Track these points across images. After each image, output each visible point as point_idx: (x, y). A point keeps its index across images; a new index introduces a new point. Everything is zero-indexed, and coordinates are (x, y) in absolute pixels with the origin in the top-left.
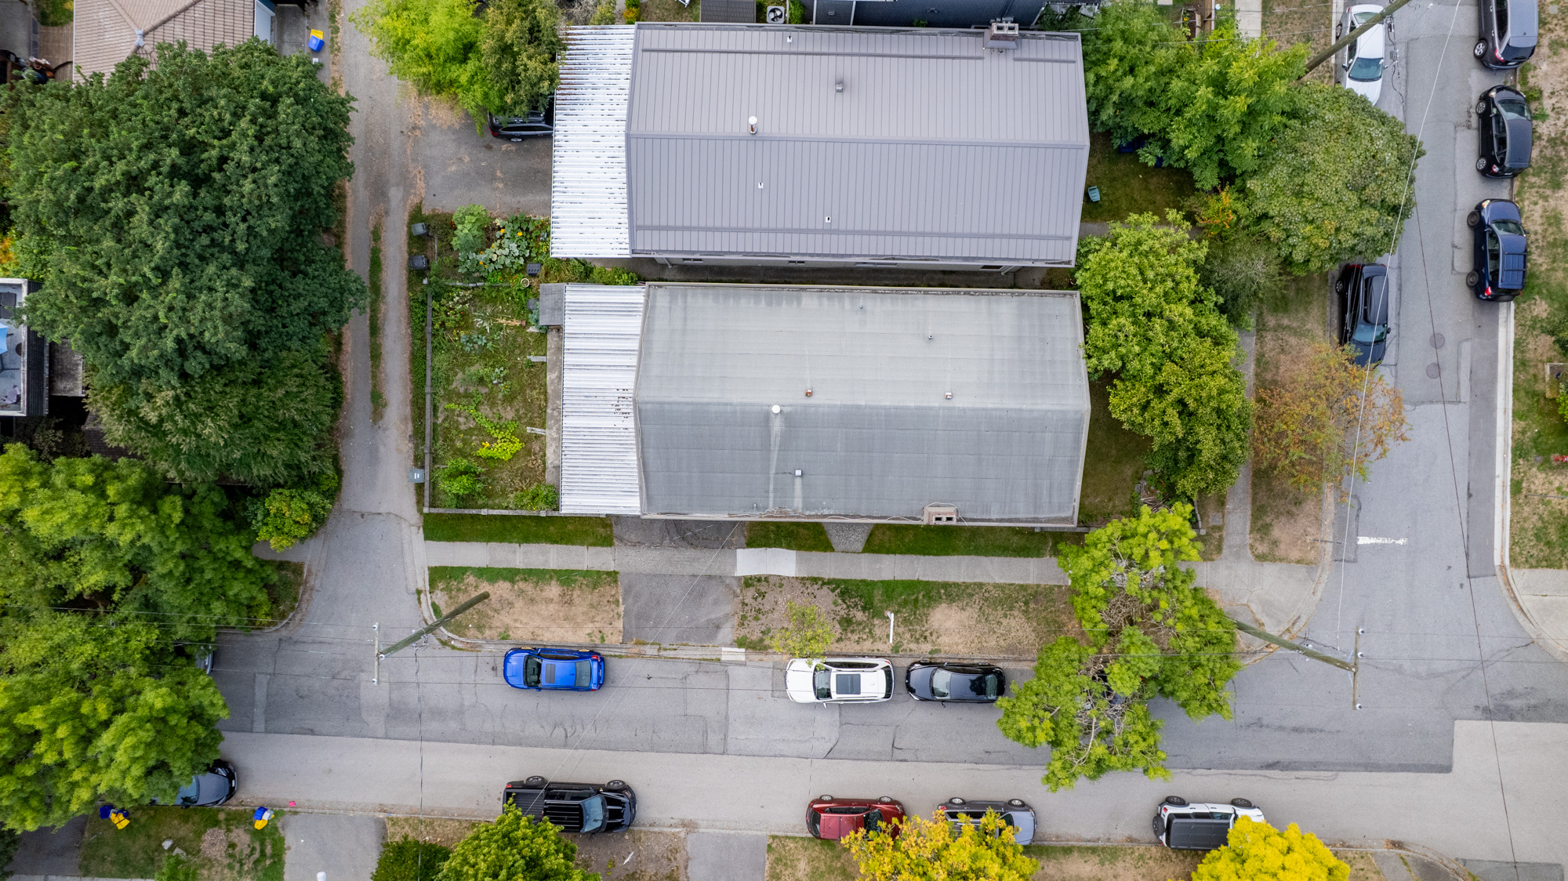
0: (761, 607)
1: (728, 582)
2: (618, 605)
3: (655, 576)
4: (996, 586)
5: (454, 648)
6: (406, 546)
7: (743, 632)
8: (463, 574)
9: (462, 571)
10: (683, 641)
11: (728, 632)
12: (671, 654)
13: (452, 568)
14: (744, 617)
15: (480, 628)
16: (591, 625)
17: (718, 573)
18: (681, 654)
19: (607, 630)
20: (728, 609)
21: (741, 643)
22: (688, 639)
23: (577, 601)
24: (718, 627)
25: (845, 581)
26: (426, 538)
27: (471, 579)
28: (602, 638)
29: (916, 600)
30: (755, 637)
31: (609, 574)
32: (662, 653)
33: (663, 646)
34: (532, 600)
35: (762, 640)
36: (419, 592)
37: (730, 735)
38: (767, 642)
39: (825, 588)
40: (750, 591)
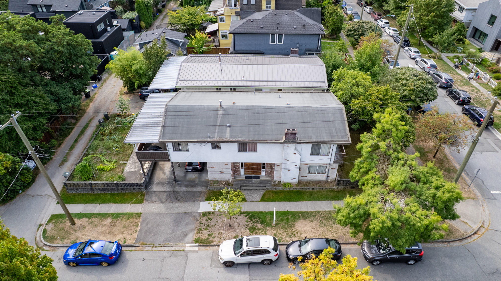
0: (209, 224)
1: (194, 215)
2: (137, 227)
3: (159, 214)
4: (326, 212)
5: (44, 250)
6: (46, 207)
7: (198, 236)
10: (166, 242)
11: (191, 236)
12: (159, 249)
13: (62, 214)
14: (200, 229)
15: (63, 239)
16: (121, 236)
17: (190, 211)
18: (163, 249)
19: (128, 237)
20: (193, 227)
21: (196, 241)
22: (169, 241)
23: (117, 225)
24: (186, 235)
25: (251, 212)
26: (57, 204)
28: (124, 242)
29: (288, 219)
30: (204, 238)
31: (137, 214)
32: (154, 249)
33: (155, 245)
34: (95, 225)
35: (208, 239)
36: (40, 225)
38: (211, 239)
39: (242, 215)
40: (205, 218)
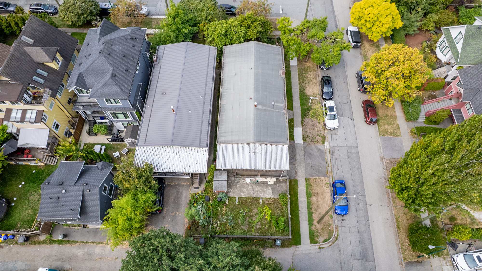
0: (312, 137)
1: (305, 146)
2: (316, 179)
3: (306, 167)
4: (299, 80)
5: (338, 235)
6: (304, 252)
7: (320, 142)
8: (311, 231)
9: (310, 231)
10: (325, 160)
11: (320, 146)
12: (329, 163)
13: (310, 235)
14: (315, 142)
15: (330, 225)
16: (324, 187)
17: (303, 149)
18: (329, 160)
19: (324, 182)
20: (313, 147)
21: (323, 142)
22: (324, 158)
23: (316, 191)
24: (319, 149)
25: (302, 115)
26: (300, 244)
27: (313, 228)
28: (327, 184)
29: (305, 98)
30: (321, 139)
31: (306, 181)
32: (330, 165)
33: (327, 165)
34: (318, 206)
35: (322, 137)
36: (320, 248)
37: (352, 145)
38: (322, 135)
39: (304, 120)
40: (308, 140)
